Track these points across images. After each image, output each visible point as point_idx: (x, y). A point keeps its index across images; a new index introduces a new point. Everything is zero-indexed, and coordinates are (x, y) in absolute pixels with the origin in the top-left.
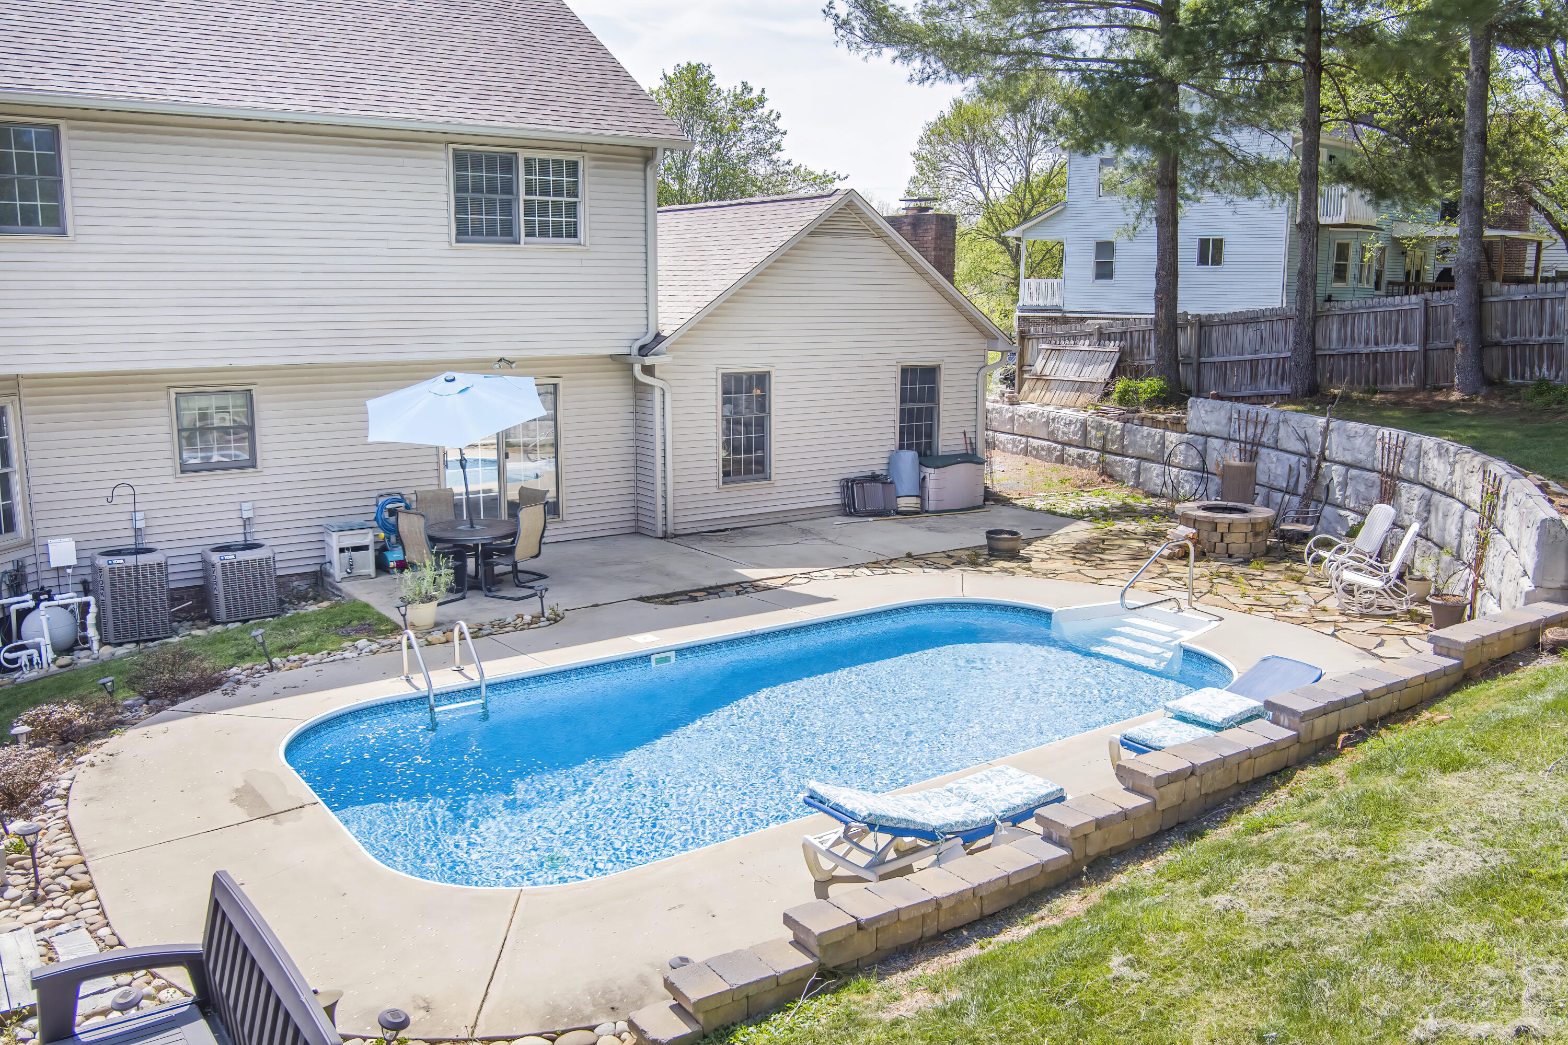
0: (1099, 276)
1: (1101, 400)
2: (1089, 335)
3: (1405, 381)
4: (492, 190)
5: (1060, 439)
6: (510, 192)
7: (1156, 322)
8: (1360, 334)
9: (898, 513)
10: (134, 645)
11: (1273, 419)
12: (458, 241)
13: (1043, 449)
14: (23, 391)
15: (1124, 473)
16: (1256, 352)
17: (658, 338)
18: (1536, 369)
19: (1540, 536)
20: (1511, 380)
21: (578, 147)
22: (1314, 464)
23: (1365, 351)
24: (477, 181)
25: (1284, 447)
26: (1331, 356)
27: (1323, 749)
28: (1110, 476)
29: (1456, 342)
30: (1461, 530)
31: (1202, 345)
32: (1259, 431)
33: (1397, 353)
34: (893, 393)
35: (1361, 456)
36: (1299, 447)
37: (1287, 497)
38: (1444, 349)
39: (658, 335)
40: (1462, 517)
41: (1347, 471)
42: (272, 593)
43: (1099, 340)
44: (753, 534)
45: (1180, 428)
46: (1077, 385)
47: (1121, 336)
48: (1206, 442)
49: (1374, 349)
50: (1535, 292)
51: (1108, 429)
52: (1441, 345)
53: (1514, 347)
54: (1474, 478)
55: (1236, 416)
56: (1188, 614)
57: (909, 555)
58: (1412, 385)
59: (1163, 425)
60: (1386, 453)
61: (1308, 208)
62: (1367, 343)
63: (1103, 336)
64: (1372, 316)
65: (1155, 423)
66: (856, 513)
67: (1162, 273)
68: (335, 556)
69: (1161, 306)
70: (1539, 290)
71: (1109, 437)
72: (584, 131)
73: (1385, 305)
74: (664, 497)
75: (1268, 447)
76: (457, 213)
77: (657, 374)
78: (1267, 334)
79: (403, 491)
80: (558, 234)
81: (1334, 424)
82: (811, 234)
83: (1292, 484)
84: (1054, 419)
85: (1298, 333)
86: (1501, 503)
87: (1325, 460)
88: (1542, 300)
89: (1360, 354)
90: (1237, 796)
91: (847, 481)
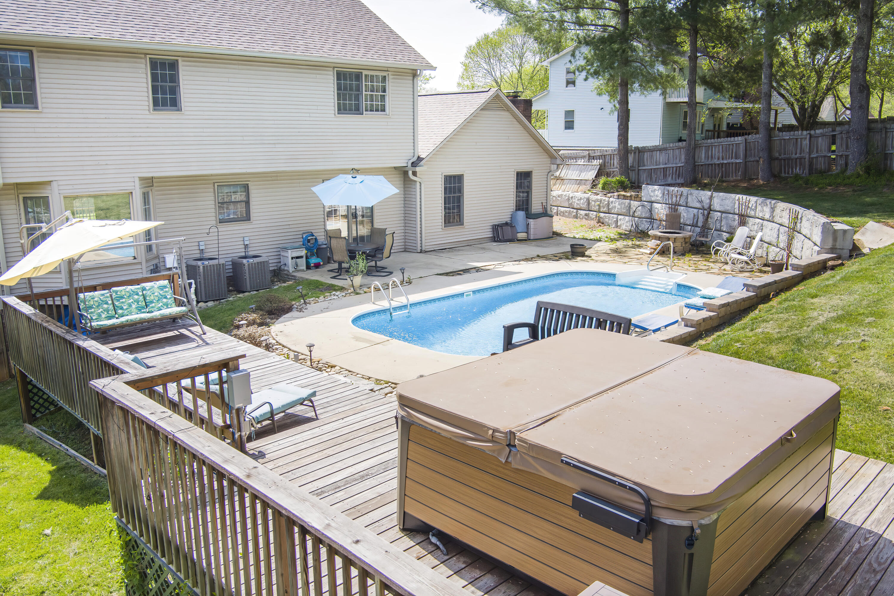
0: (567, 128)
1: (592, 188)
2: (583, 157)
3: (736, 176)
4: (351, 89)
5: (575, 207)
6: (359, 91)
7: (619, 150)
8: (715, 155)
9: (518, 240)
10: (212, 302)
11: (685, 194)
12: (338, 114)
13: (566, 212)
14: (155, 184)
15: (610, 222)
16: (666, 164)
17: (420, 159)
18: (794, 170)
19: (823, 229)
20: (783, 175)
21: (386, 69)
22: (706, 212)
23: (718, 163)
24: (345, 85)
25: (691, 205)
26: (702, 165)
27: (763, 300)
28: (603, 223)
29: (760, 158)
30: (778, 235)
31: (640, 162)
32: (678, 199)
33: (732, 163)
34: (513, 185)
35: (728, 208)
36: (698, 205)
37: (693, 228)
38: (753, 161)
39: (419, 157)
40: (779, 230)
41: (722, 215)
42: (269, 276)
43: (589, 160)
44: (459, 250)
45: (638, 199)
46: (578, 182)
47: (599, 157)
48: (652, 205)
49: (722, 162)
50: (794, 135)
51: (601, 201)
52: (752, 160)
53: (784, 160)
54: (784, 213)
55: (666, 192)
56: (671, 272)
57: (538, 256)
58: (739, 178)
59: (629, 198)
60: (740, 205)
61: (692, 97)
62: (719, 159)
63: (591, 158)
64: (721, 147)
65: (625, 197)
66: (500, 241)
67: (621, 127)
68: (290, 262)
69: (621, 143)
70: (795, 134)
71: (601, 205)
72: (391, 62)
73: (727, 142)
74: (421, 234)
75: (683, 206)
76: (338, 101)
77: (418, 175)
78: (671, 156)
79: (313, 231)
80: (377, 110)
81: (715, 194)
82: (482, 109)
83: (695, 222)
84: (572, 198)
85: (687, 155)
86: (799, 221)
87: (711, 210)
88: (797, 139)
89: (715, 164)
90: (740, 315)
91: (495, 225)
